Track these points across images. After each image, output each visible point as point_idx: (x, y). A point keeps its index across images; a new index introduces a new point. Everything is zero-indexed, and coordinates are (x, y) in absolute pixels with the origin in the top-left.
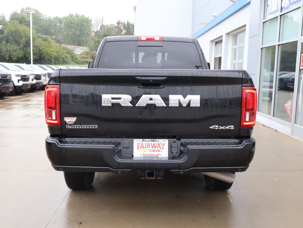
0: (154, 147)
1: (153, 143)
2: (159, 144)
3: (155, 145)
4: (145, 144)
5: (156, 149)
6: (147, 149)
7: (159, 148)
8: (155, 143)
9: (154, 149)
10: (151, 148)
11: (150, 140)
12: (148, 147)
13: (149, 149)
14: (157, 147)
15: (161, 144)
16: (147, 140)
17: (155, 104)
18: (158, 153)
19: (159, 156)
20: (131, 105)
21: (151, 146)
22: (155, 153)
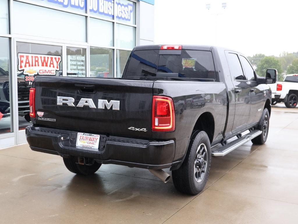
0: (90, 140)
1: (90, 137)
2: (94, 138)
3: (91, 138)
4: (85, 137)
5: (92, 142)
6: (85, 141)
7: (93, 142)
8: (91, 137)
9: (90, 141)
10: (88, 141)
11: (88, 134)
12: (87, 139)
13: (87, 141)
14: (92, 140)
15: (95, 138)
16: (86, 134)
17: (89, 106)
18: (92, 145)
19: (93, 148)
20: (74, 106)
21: (88, 140)
22: (91, 145)
